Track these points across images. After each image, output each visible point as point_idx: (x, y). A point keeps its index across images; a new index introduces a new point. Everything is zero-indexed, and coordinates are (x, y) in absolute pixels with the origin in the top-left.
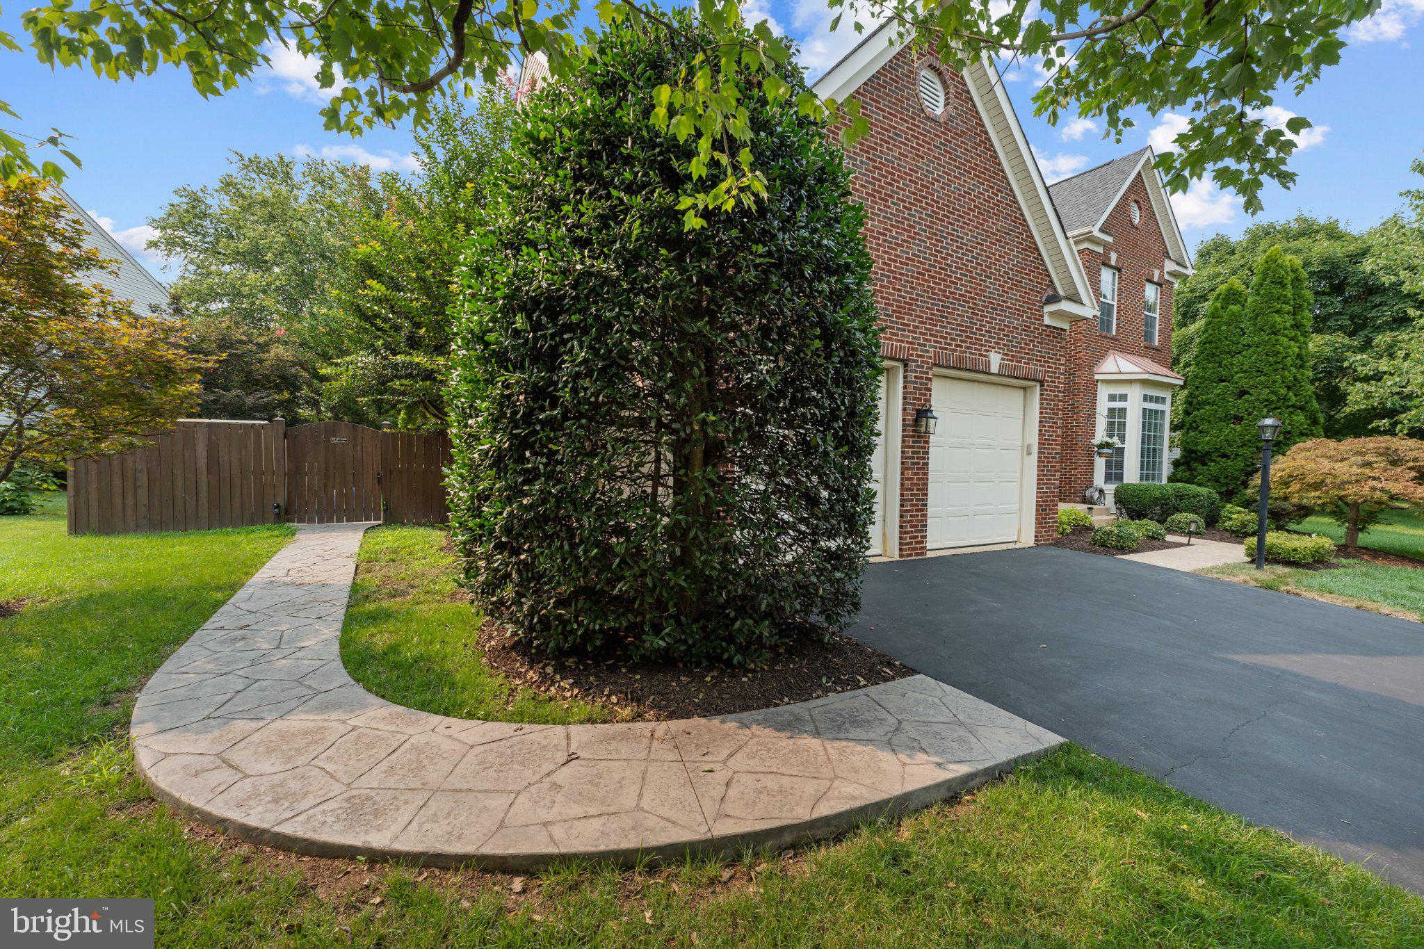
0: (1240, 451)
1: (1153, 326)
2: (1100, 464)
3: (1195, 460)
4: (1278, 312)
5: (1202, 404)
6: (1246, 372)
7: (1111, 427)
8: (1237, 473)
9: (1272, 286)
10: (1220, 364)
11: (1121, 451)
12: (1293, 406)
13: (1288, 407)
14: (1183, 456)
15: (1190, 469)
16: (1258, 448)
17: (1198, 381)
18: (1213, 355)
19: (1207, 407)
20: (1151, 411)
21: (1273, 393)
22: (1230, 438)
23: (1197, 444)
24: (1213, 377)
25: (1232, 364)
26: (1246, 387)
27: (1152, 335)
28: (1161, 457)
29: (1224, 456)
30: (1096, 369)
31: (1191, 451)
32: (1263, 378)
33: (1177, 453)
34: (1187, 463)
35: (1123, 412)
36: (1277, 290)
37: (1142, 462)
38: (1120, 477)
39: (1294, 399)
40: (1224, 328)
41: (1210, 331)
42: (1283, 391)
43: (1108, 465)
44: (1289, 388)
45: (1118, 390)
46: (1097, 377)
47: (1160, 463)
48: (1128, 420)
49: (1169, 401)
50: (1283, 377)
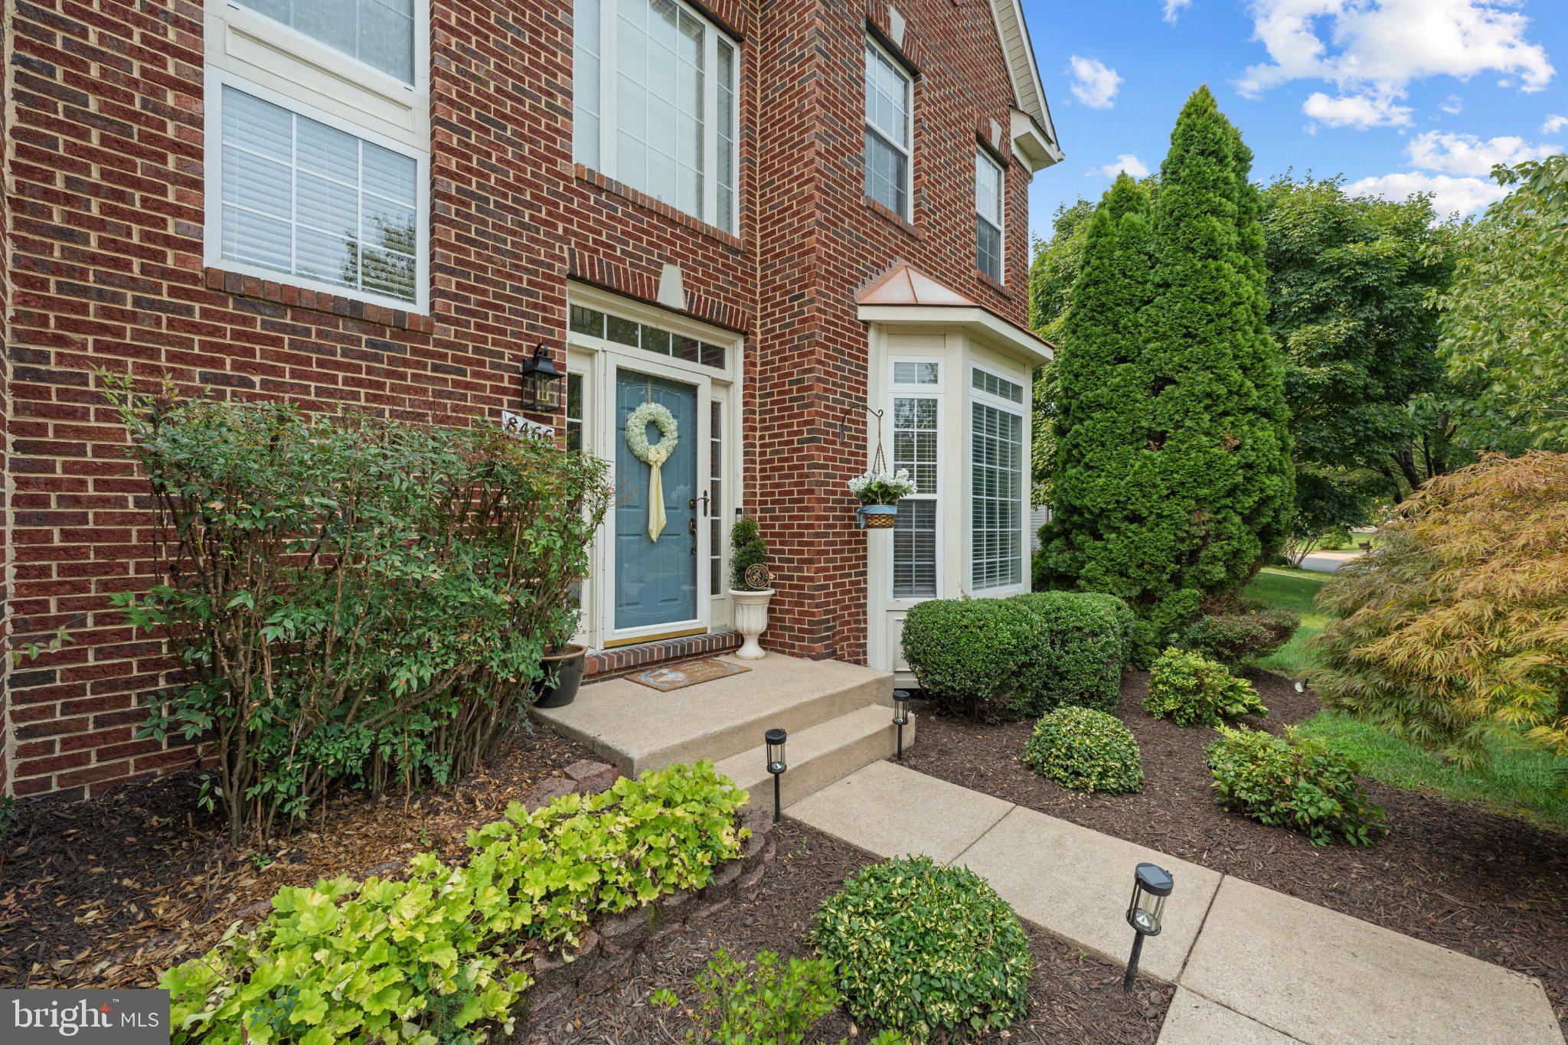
0: (1166, 507)
1: (994, 247)
2: (881, 543)
3: (1080, 527)
4: (1214, 212)
5: (1087, 408)
6: (1165, 337)
7: (903, 450)
8: (1161, 558)
9: (1201, 159)
10: (1116, 324)
11: (928, 510)
12: (1253, 409)
13: (1248, 410)
14: (1059, 521)
15: (1070, 545)
16: (1198, 500)
17: (1077, 363)
18: (1103, 308)
19: (1097, 415)
20: (991, 412)
21: (1220, 379)
22: (1143, 478)
23: (1082, 493)
24: (1105, 350)
25: (1137, 325)
26: (1167, 370)
27: (994, 266)
28: (1017, 523)
29: (1135, 518)
30: (859, 294)
31: (1074, 510)
32: (1197, 350)
33: (1044, 516)
34: (1065, 534)
35: (929, 409)
36: (1211, 170)
37: (977, 537)
38: (927, 578)
39: (1255, 393)
40: (1118, 253)
41: (1094, 262)
42: (1237, 376)
43: (901, 548)
44: (1245, 369)
45: (919, 354)
46: (863, 314)
47: (1017, 536)
48: (941, 431)
49: (1027, 396)
50: (1236, 346)
